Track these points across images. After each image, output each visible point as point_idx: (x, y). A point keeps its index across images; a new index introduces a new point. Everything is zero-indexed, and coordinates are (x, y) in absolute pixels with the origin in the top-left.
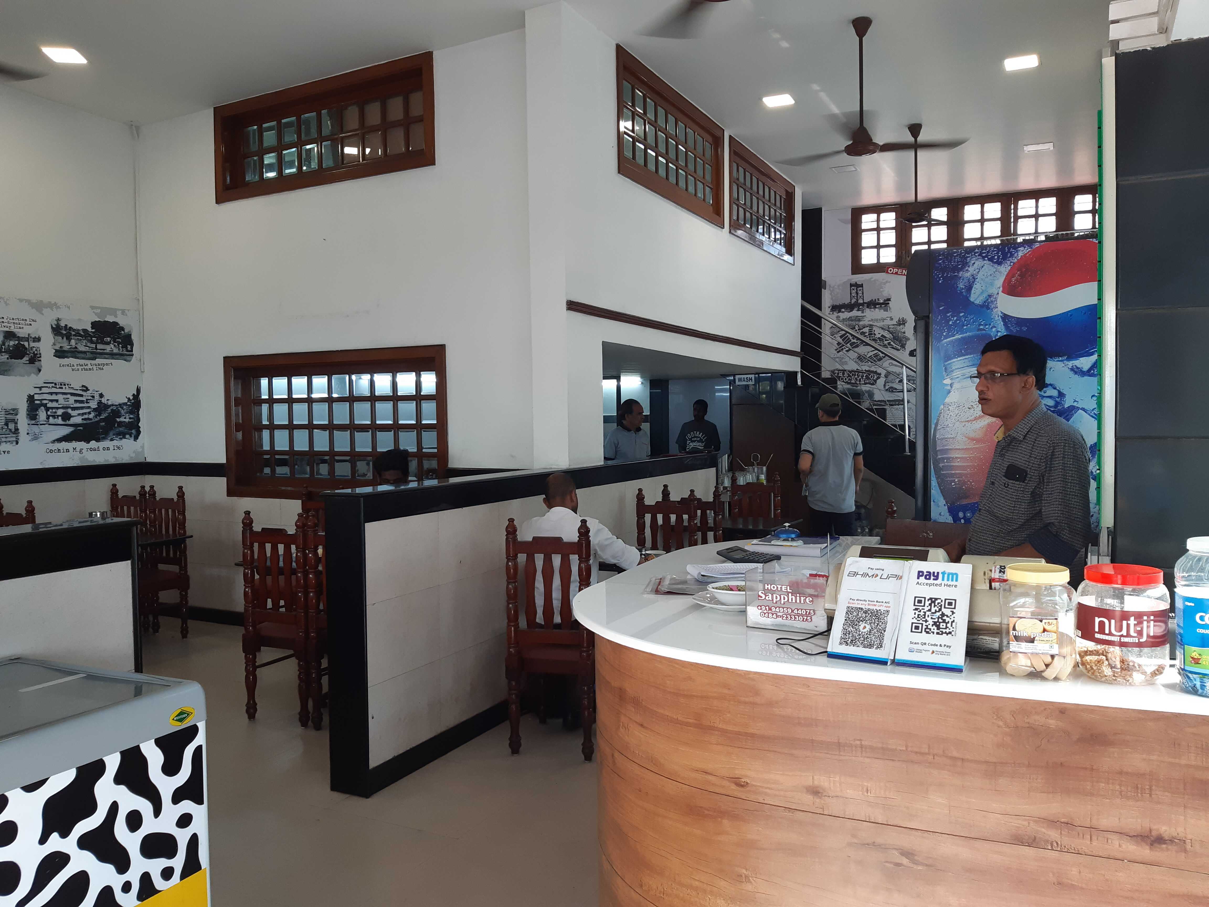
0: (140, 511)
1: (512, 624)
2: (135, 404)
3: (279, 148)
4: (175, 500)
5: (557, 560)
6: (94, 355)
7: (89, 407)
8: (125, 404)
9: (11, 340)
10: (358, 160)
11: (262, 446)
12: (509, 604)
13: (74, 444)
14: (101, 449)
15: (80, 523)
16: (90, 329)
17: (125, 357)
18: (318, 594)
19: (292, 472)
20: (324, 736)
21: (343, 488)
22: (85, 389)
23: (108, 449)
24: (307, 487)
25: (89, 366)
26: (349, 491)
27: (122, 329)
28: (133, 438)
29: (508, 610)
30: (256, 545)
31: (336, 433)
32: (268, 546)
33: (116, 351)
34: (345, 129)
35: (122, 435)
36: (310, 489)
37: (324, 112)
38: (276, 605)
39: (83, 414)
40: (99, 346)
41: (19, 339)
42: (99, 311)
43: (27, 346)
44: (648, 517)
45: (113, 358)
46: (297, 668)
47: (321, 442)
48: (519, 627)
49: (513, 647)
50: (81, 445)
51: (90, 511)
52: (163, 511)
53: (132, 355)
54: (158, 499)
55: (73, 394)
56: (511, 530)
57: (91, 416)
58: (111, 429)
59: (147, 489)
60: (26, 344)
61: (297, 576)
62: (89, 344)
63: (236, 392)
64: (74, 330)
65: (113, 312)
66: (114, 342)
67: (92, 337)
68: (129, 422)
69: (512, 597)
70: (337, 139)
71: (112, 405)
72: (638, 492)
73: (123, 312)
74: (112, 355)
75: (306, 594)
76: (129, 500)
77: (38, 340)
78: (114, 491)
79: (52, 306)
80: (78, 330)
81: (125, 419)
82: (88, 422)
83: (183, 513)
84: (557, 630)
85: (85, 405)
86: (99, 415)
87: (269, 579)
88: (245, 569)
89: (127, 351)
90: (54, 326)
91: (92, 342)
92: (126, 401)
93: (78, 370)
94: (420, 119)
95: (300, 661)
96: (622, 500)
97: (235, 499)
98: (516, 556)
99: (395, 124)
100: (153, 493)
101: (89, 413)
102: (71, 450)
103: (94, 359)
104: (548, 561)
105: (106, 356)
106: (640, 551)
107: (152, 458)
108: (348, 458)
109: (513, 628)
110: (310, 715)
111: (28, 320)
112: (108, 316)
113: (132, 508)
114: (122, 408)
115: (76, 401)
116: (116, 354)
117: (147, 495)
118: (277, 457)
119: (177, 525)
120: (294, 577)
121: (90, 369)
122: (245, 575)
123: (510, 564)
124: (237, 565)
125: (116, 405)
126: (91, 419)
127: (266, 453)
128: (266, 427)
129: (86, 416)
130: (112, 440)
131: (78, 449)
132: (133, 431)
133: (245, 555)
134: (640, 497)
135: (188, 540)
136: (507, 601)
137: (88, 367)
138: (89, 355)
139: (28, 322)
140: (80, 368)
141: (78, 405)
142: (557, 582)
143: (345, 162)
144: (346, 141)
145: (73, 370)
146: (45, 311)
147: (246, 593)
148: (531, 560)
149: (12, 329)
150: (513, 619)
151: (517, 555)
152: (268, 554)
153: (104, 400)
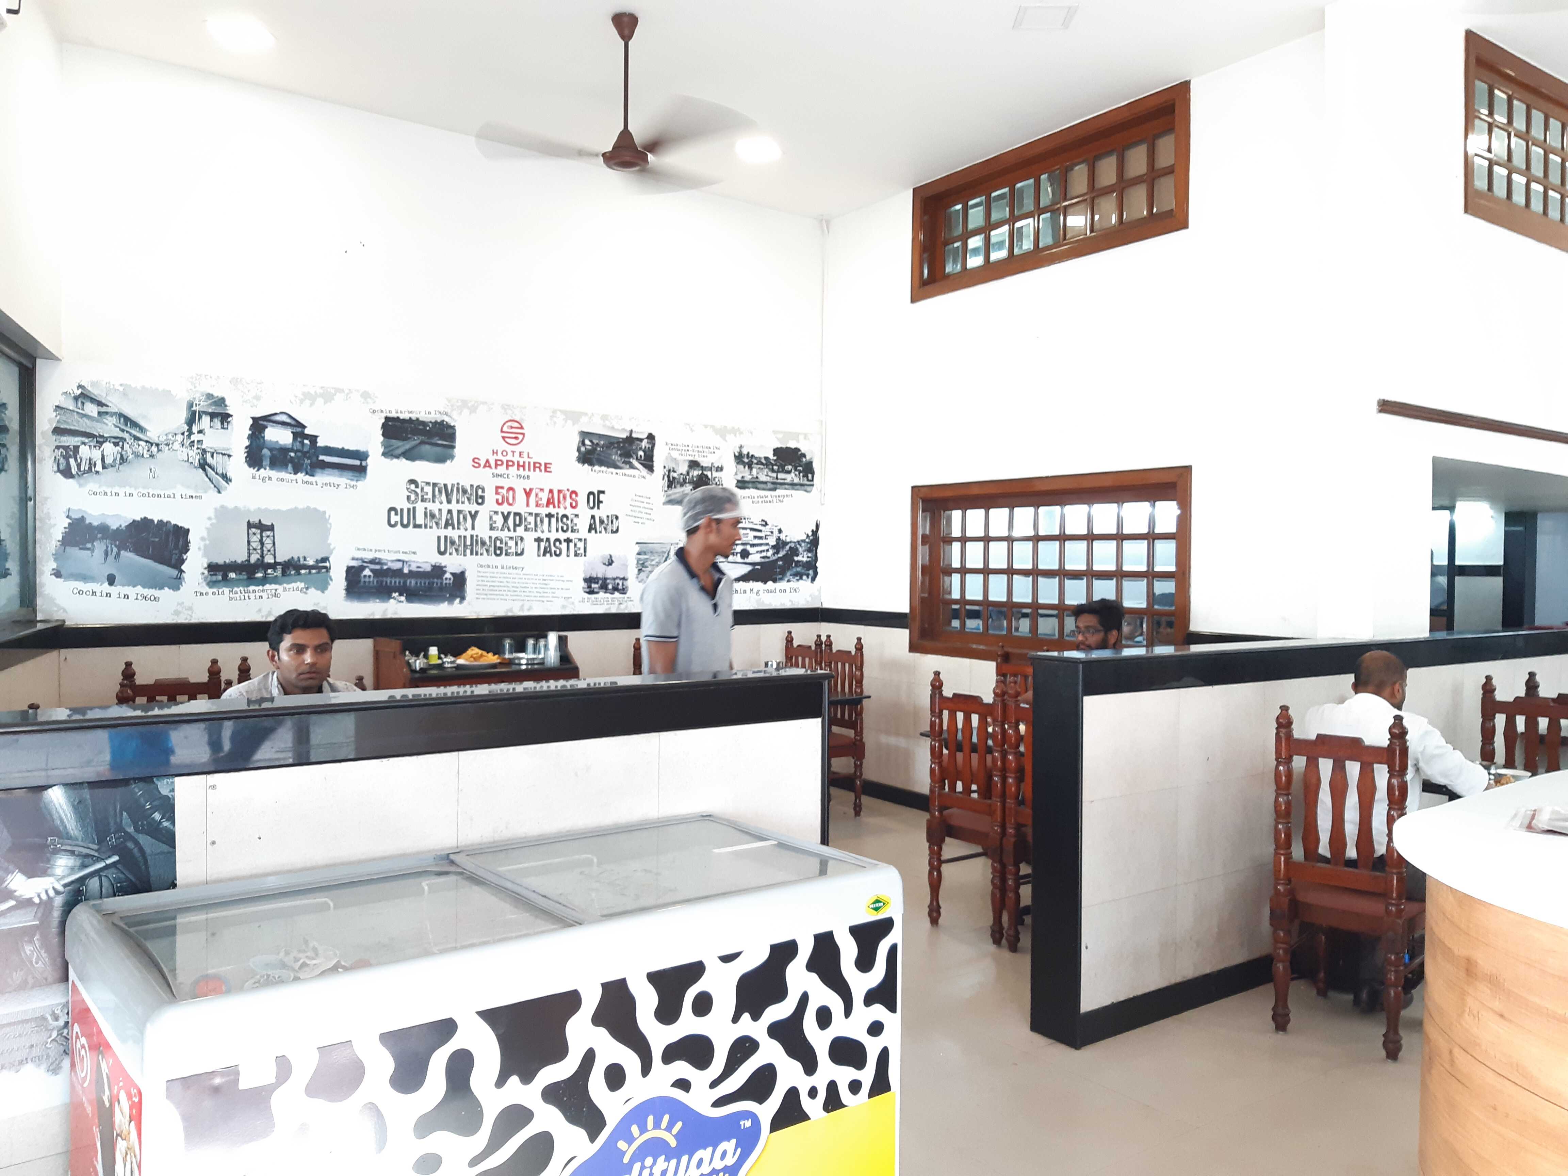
0: (815, 662)
1: (1282, 852)
2: (814, 542)
3: (986, 229)
4: (853, 653)
5: (1353, 769)
6: (775, 486)
7: (767, 544)
8: (804, 541)
9: (695, 470)
10: (1085, 233)
11: (950, 593)
12: (1277, 823)
13: (752, 585)
14: (777, 591)
15: (754, 672)
16: (771, 457)
17: (806, 487)
18: (1020, 779)
19: (986, 627)
20: (1024, 962)
21: (1048, 651)
22: (764, 523)
23: (785, 591)
24: (1003, 647)
25: (770, 499)
26: (1055, 654)
27: (804, 455)
28: (810, 579)
29: (1277, 832)
30: (946, 713)
31: (1041, 580)
32: (960, 716)
33: (796, 480)
34: (1068, 197)
35: (799, 576)
36: (1006, 649)
37: (1044, 177)
38: (967, 790)
39: (761, 552)
40: (781, 476)
41: (703, 468)
42: (780, 436)
43: (710, 476)
44: (1500, 720)
45: (793, 489)
46: (990, 870)
47: (1022, 591)
48: (1291, 858)
49: (1282, 884)
50: (758, 585)
51: (766, 660)
52: (840, 664)
53: (813, 485)
54: (834, 650)
55: (752, 529)
56: (1284, 722)
57: (770, 554)
58: (788, 569)
59: (824, 639)
60: (709, 474)
61: (993, 757)
62: (770, 474)
63: (924, 528)
64: (756, 458)
65: (796, 436)
66: (796, 470)
67: (773, 465)
68: (807, 562)
69: (1282, 814)
70: (1058, 209)
71: (791, 542)
72: (1484, 680)
73: (806, 436)
74: (793, 485)
75: (1004, 779)
76: (804, 649)
77: (720, 469)
78: (789, 640)
79: (735, 431)
80: (760, 458)
81: (803, 557)
82: (767, 560)
83: (861, 668)
84: (1351, 869)
85: (764, 541)
86: (777, 553)
87: (960, 756)
88: (932, 740)
89: (808, 480)
90: (737, 454)
91: (773, 471)
92: (804, 537)
93: (758, 502)
94: (1170, 171)
95: (994, 861)
96: (1457, 691)
97: (917, 655)
98: (1289, 759)
99: (1137, 181)
100: (829, 645)
101: (768, 550)
102: (748, 591)
103: (775, 489)
104: (1339, 770)
105: (787, 486)
106: (1487, 768)
107: (829, 604)
108: (1055, 612)
109: (1283, 859)
110: (1004, 932)
111: (712, 448)
112: (790, 441)
113: (807, 660)
114: (801, 545)
115: (755, 537)
116: (796, 485)
117: (823, 646)
118: (968, 607)
119: (854, 683)
120: (989, 758)
121: (770, 502)
122: (932, 748)
123: (1281, 768)
124: (922, 734)
125: (794, 542)
126: (768, 558)
127: (956, 602)
128: (956, 571)
129: (764, 554)
130: (789, 581)
131: (755, 591)
132: (811, 572)
133: (932, 724)
134: (1488, 688)
135: (865, 701)
136: (1275, 820)
137: (767, 499)
138: (770, 486)
139: (712, 450)
140: (760, 500)
141: (757, 541)
142: (1352, 800)
143: (1067, 238)
144: (1070, 210)
145: (753, 502)
146: (728, 437)
147: (932, 771)
148: (1312, 764)
149: (697, 459)
150: (1283, 845)
151: (1291, 757)
152: (960, 725)
153: (782, 537)
